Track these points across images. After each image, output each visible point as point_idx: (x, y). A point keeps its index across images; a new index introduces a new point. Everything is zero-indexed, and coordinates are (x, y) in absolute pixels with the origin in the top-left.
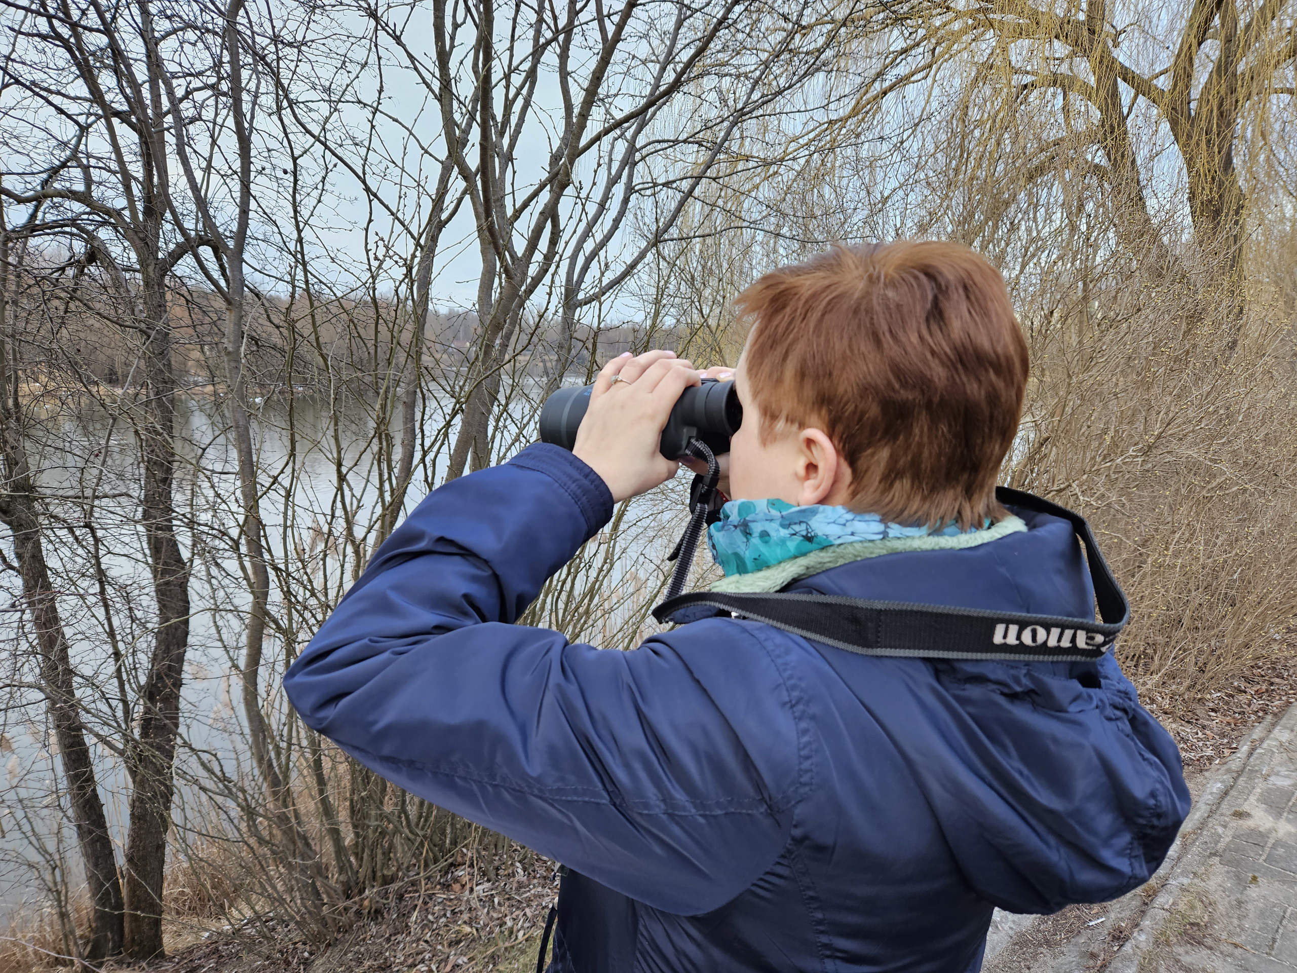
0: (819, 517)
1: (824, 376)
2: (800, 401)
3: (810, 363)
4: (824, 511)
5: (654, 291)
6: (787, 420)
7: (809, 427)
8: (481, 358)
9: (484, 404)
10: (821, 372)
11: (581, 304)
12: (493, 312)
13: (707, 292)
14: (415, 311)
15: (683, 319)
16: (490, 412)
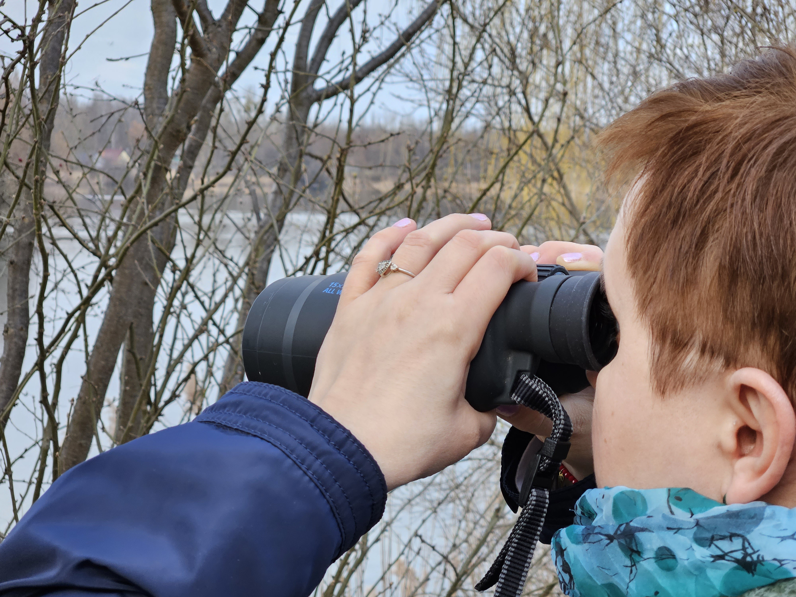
0: (764, 527)
1: (773, 278)
2: (727, 319)
3: (747, 254)
4: (772, 517)
5: (445, 73)
6: (703, 351)
7: (745, 365)
8: (145, 190)
9: (148, 267)
10: (767, 271)
11: (320, 97)
12: (168, 112)
13: (537, 77)
14: (35, 111)
15: (497, 122)
16: (157, 282)
